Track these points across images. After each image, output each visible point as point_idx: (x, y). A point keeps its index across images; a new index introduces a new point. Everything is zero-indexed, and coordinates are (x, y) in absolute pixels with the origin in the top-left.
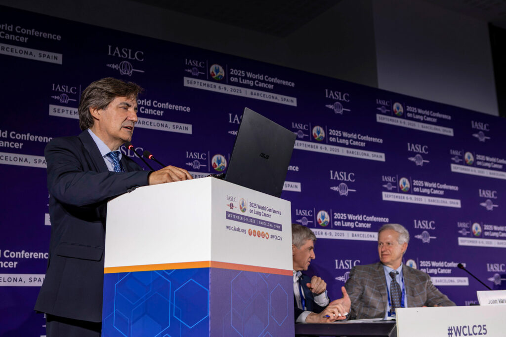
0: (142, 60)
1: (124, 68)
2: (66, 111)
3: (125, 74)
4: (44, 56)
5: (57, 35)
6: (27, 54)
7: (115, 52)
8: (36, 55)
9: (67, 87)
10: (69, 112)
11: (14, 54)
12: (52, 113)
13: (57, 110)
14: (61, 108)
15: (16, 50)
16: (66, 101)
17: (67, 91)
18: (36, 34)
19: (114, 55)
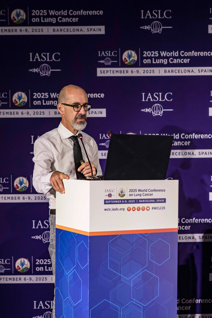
0: (171, 17)
1: (154, 27)
2: (109, 72)
3: (155, 32)
4: (91, 29)
5: (100, 11)
6: (78, 31)
7: (147, 15)
8: (85, 30)
9: (109, 52)
10: (112, 72)
11: (69, 33)
12: (99, 74)
13: (103, 72)
14: (106, 69)
15: (70, 29)
16: (109, 64)
17: (110, 55)
18: (84, 14)
19: (146, 18)
